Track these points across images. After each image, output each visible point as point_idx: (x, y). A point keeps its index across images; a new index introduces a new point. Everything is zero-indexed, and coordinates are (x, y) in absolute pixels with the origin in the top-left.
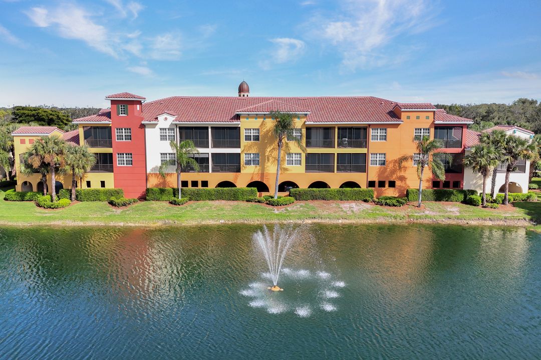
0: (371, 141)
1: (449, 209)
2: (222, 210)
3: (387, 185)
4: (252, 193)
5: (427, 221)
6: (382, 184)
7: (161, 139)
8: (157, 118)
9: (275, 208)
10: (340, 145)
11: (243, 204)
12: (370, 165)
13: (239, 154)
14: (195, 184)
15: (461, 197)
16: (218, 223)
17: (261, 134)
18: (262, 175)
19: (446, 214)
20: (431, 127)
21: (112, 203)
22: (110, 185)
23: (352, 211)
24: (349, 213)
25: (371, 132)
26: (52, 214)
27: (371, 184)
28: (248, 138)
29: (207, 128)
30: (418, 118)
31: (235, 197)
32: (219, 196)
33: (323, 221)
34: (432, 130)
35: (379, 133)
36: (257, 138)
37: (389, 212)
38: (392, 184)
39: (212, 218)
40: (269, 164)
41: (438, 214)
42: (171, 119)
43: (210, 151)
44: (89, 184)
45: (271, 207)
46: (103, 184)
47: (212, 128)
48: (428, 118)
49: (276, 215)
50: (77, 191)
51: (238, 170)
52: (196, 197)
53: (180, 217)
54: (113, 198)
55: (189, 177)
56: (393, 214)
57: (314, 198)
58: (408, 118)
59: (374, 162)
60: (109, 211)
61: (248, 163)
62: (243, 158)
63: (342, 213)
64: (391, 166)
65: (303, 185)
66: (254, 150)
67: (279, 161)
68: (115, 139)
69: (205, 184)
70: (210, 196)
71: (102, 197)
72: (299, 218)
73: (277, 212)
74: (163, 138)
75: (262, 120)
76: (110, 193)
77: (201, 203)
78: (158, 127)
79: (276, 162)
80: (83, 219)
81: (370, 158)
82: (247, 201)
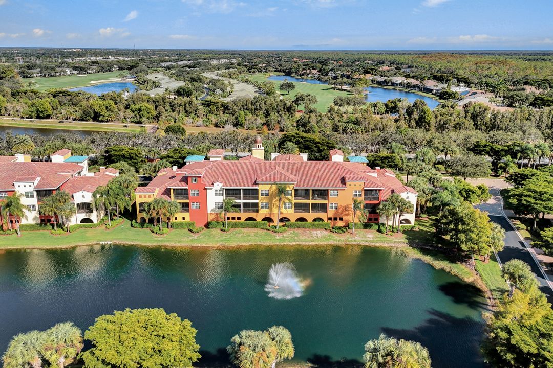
0: (330, 196)
1: (368, 236)
2: (249, 236)
3: (338, 219)
4: (265, 224)
5: (355, 243)
6: (335, 219)
7: (215, 195)
8: (213, 184)
9: (277, 234)
10: (313, 199)
11: (260, 231)
12: (329, 209)
13: (258, 203)
14: (233, 218)
15: (377, 227)
16: (248, 244)
17: (270, 192)
18: (271, 214)
19: (365, 239)
20: (362, 190)
21: (191, 231)
22: (188, 220)
23: (318, 237)
24: (316, 238)
25: (330, 192)
26: (162, 239)
27: (330, 219)
28: (263, 195)
29: (240, 190)
30: (355, 185)
31: (255, 226)
32: (247, 226)
33: (302, 243)
34: (363, 191)
35: (334, 192)
36: (267, 195)
37: (336, 237)
38: (341, 219)
39: (244, 241)
40: (274, 208)
41: (361, 239)
42: (221, 185)
43: (242, 201)
44: (176, 219)
45: (275, 234)
46: (184, 218)
47: (243, 189)
48: (361, 185)
49: (278, 239)
50: (171, 224)
51: (257, 211)
52: (235, 226)
53: (228, 240)
54: (191, 228)
55: (230, 215)
56: (338, 239)
57: (298, 227)
58: (350, 185)
59: (332, 208)
60: (190, 236)
61: (263, 207)
62: (260, 205)
63: (312, 238)
64: (341, 209)
65: (293, 220)
66: (266, 201)
67: (279, 208)
68: (190, 195)
69: (239, 218)
70: (242, 226)
71: (185, 227)
72: (290, 242)
73: (278, 238)
74: (216, 194)
75: (270, 185)
76: (188, 224)
77: (238, 230)
78: (213, 189)
79: (278, 208)
80: (179, 242)
81: (329, 206)
82: (262, 229)
